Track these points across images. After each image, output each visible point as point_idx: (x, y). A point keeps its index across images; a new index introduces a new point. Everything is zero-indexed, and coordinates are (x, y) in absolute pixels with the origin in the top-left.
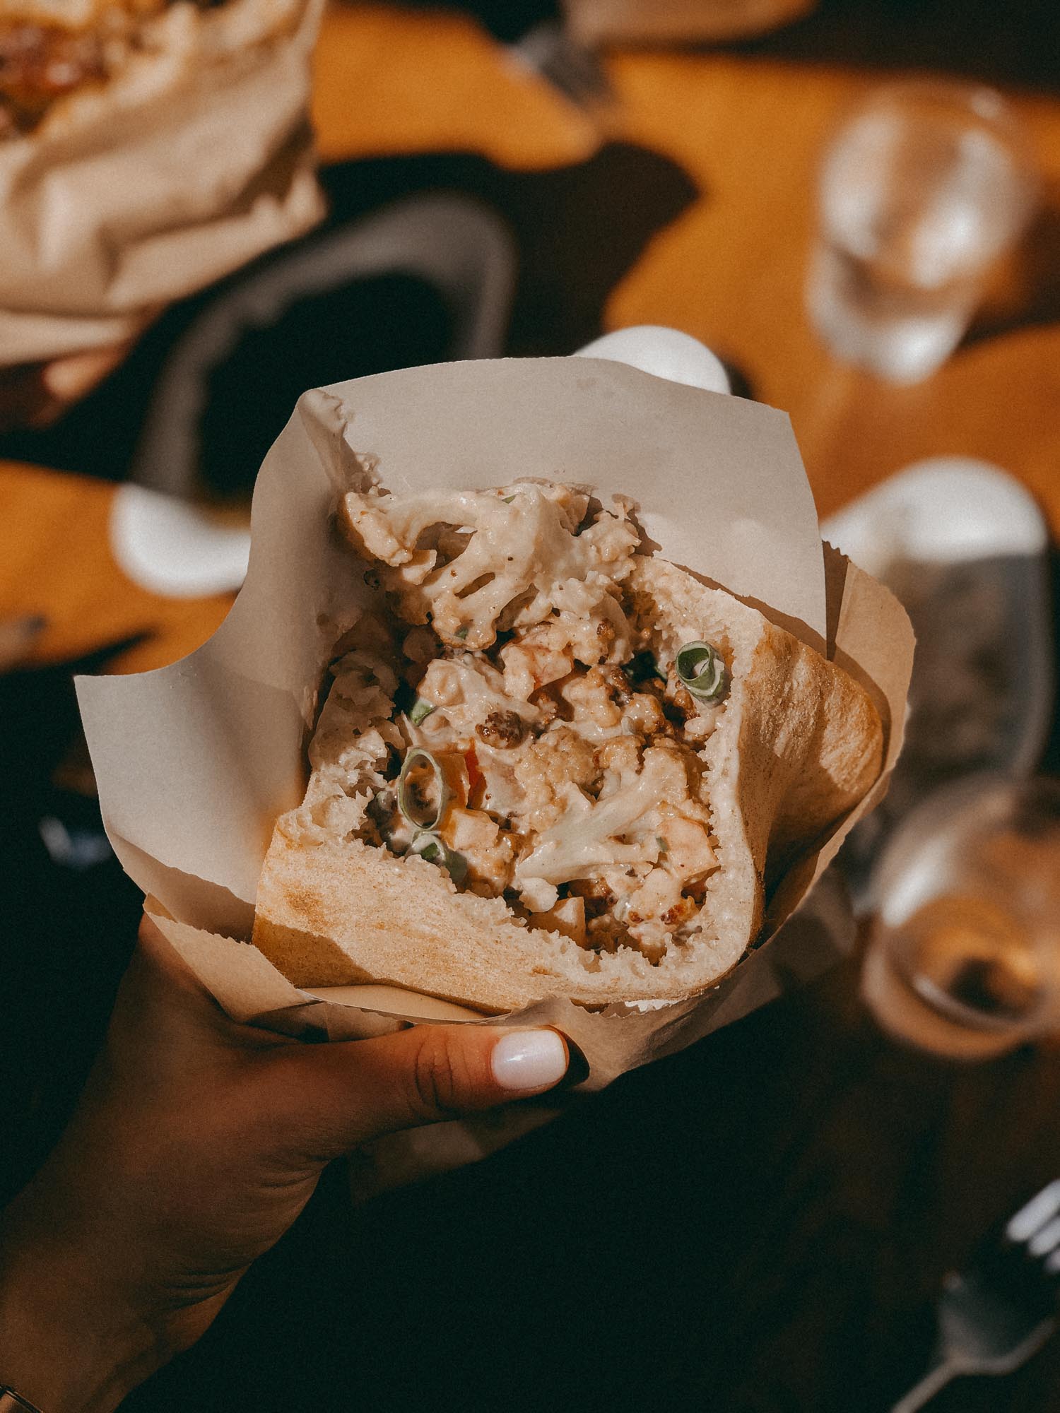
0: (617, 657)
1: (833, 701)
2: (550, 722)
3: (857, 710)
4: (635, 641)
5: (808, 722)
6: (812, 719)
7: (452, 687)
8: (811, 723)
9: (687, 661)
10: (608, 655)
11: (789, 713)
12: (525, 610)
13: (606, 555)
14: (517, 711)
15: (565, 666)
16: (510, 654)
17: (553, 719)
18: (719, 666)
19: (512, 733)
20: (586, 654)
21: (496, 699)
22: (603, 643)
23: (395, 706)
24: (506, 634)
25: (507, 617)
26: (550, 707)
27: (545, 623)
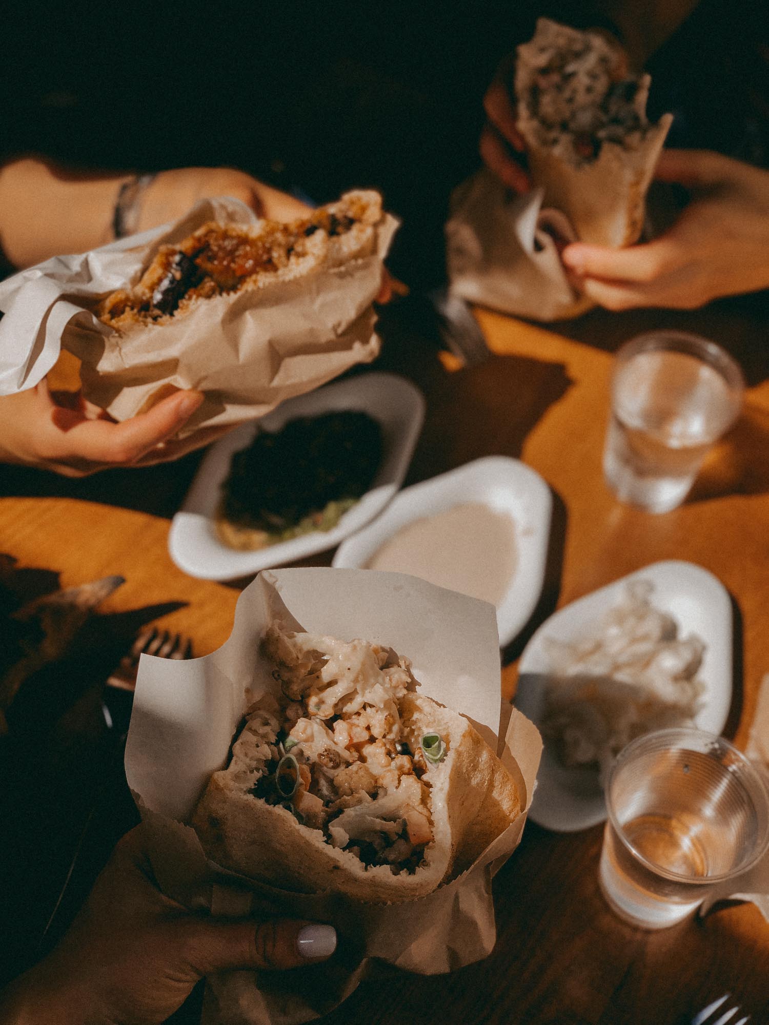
0: (391, 736)
1: (498, 777)
2: (354, 761)
3: (509, 788)
4: (401, 731)
5: (485, 782)
6: (486, 782)
7: (309, 732)
8: (486, 784)
9: (428, 742)
10: (388, 733)
11: (476, 773)
12: (349, 704)
13: (394, 683)
14: (340, 752)
15: (365, 736)
16: (339, 725)
17: (356, 761)
18: (443, 745)
19: (335, 760)
20: (377, 732)
21: (330, 743)
22: (387, 725)
23: (277, 739)
24: (338, 716)
25: (340, 705)
26: (356, 755)
27: (358, 714)
